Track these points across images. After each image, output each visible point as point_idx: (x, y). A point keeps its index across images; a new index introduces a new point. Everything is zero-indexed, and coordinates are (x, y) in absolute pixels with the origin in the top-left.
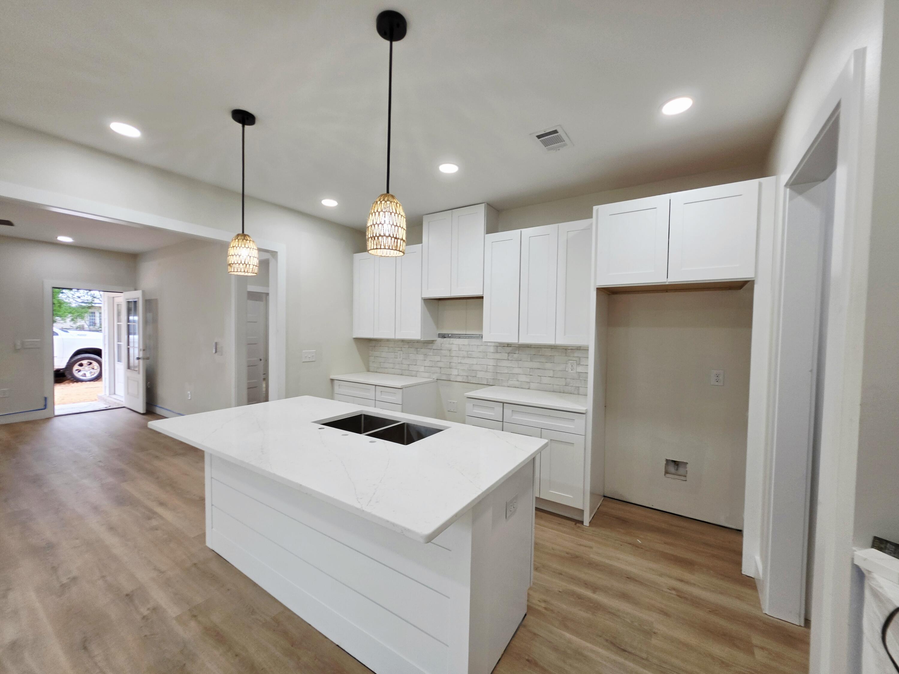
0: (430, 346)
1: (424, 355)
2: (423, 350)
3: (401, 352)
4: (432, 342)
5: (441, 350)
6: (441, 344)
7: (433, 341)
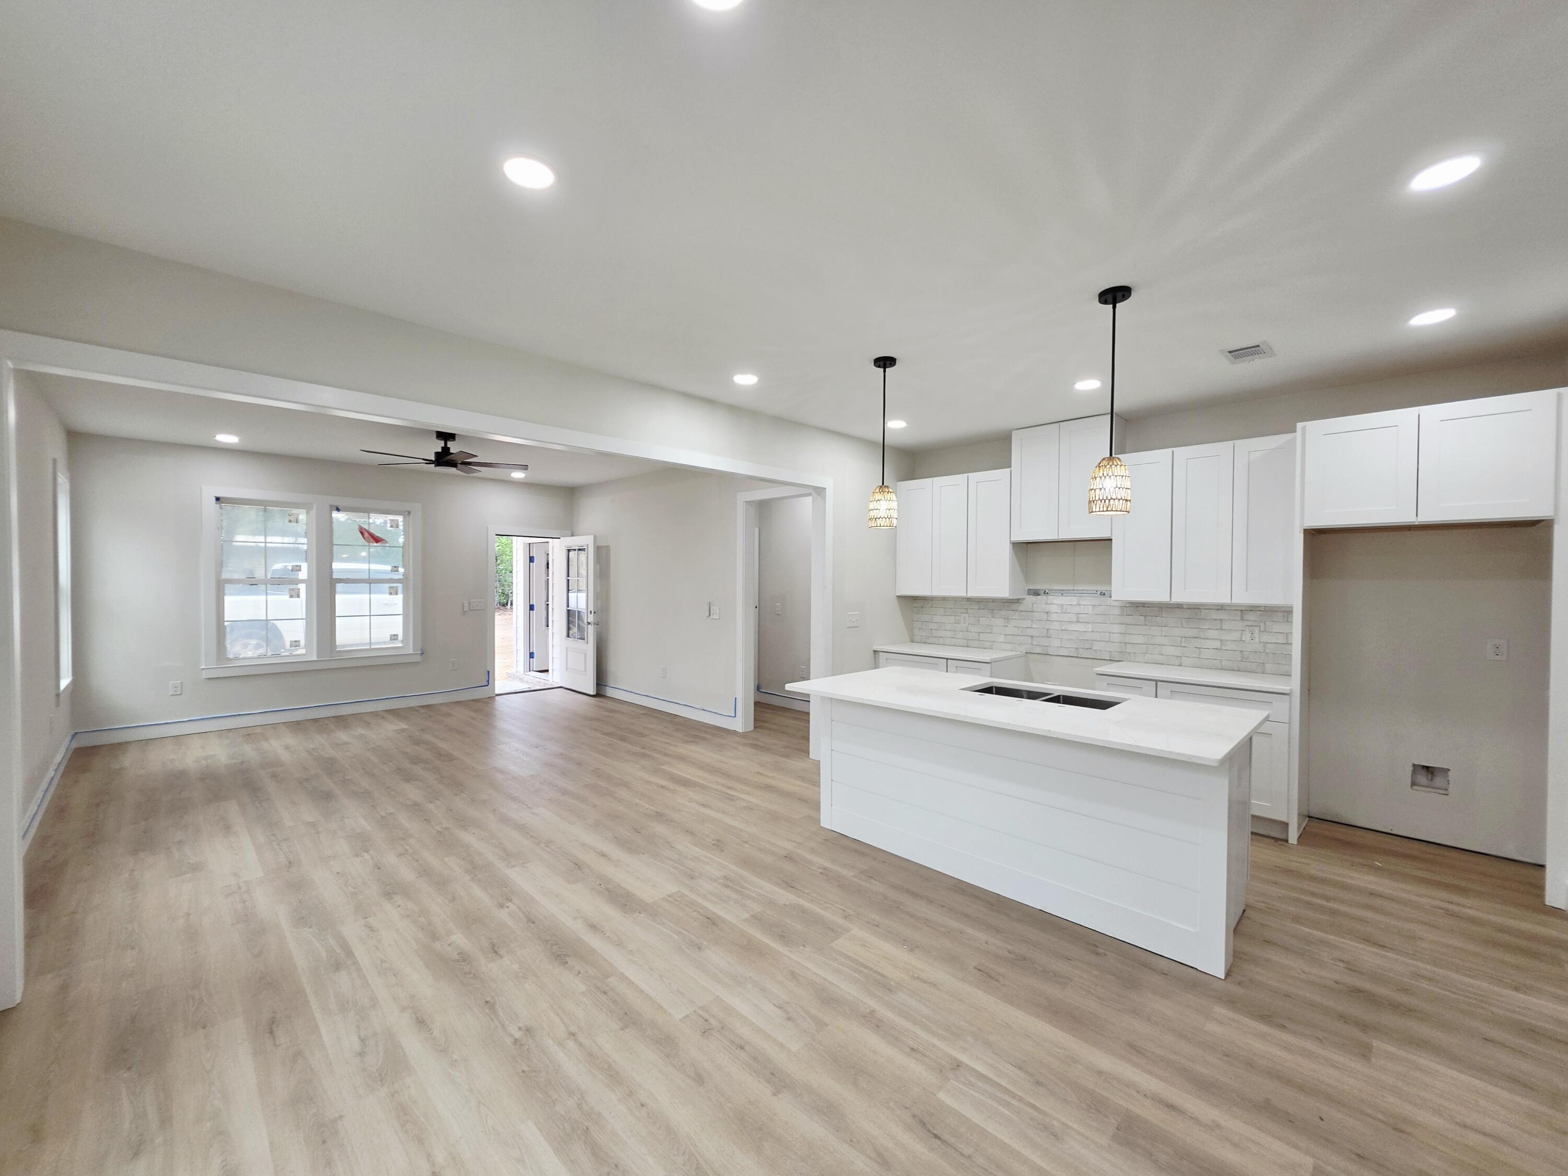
0: (1015, 606)
1: (1005, 619)
2: (1003, 612)
3: (967, 615)
4: (1018, 601)
5: (1033, 611)
6: (1033, 604)
7: (1019, 599)
